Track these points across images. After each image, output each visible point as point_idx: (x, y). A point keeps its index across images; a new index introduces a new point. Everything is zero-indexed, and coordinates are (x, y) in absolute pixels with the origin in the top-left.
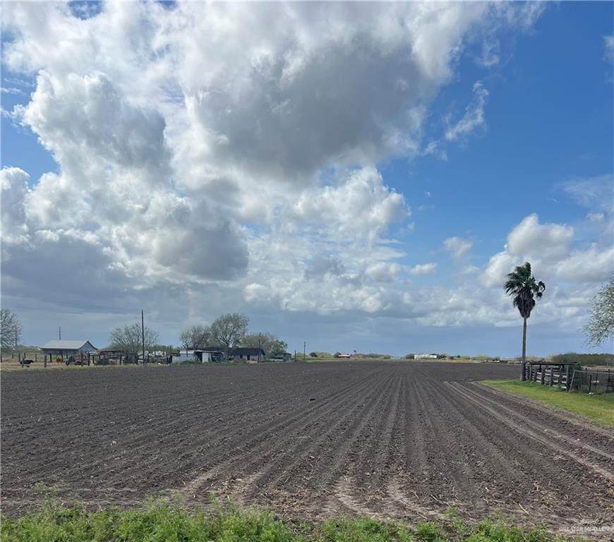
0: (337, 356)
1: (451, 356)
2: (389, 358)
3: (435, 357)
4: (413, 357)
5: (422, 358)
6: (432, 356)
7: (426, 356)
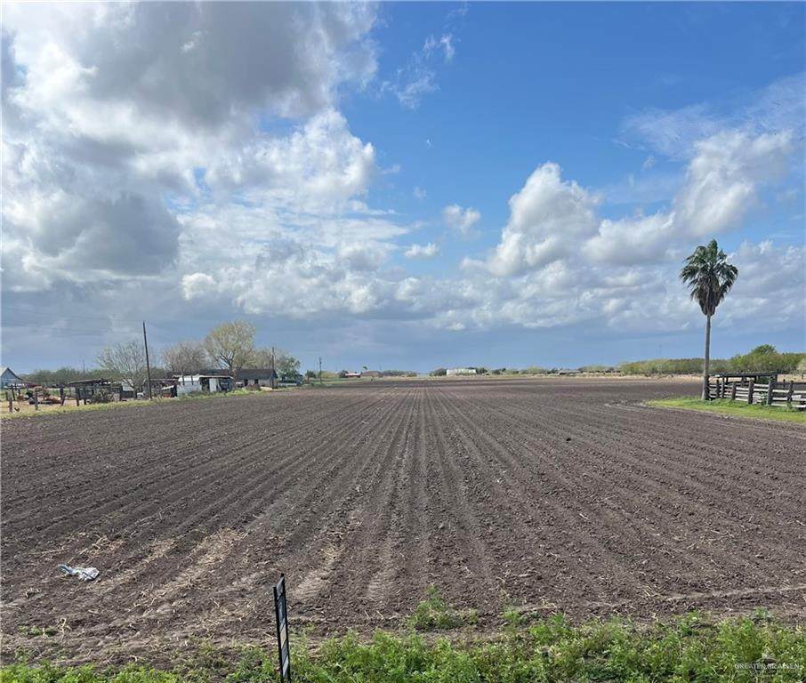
0: (343, 375)
1: (495, 369)
2: (415, 375)
3: (474, 371)
4: (444, 373)
5: (457, 375)
6: (470, 371)
7: (463, 370)
